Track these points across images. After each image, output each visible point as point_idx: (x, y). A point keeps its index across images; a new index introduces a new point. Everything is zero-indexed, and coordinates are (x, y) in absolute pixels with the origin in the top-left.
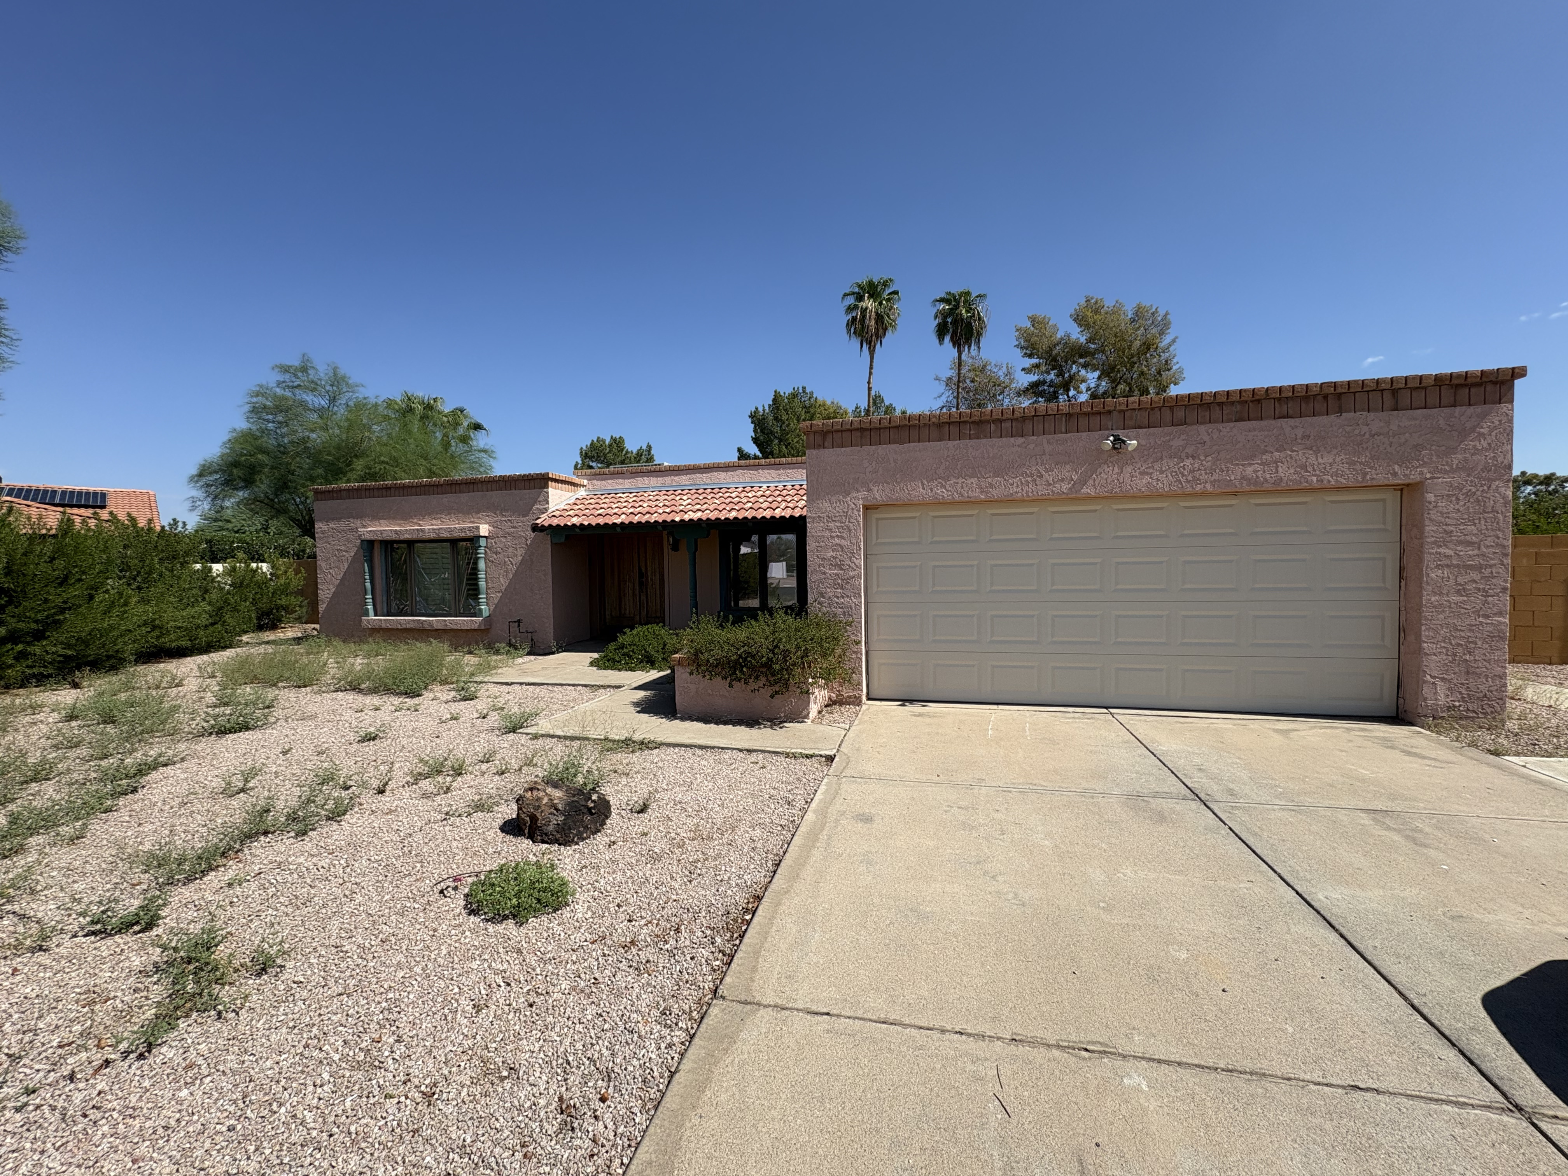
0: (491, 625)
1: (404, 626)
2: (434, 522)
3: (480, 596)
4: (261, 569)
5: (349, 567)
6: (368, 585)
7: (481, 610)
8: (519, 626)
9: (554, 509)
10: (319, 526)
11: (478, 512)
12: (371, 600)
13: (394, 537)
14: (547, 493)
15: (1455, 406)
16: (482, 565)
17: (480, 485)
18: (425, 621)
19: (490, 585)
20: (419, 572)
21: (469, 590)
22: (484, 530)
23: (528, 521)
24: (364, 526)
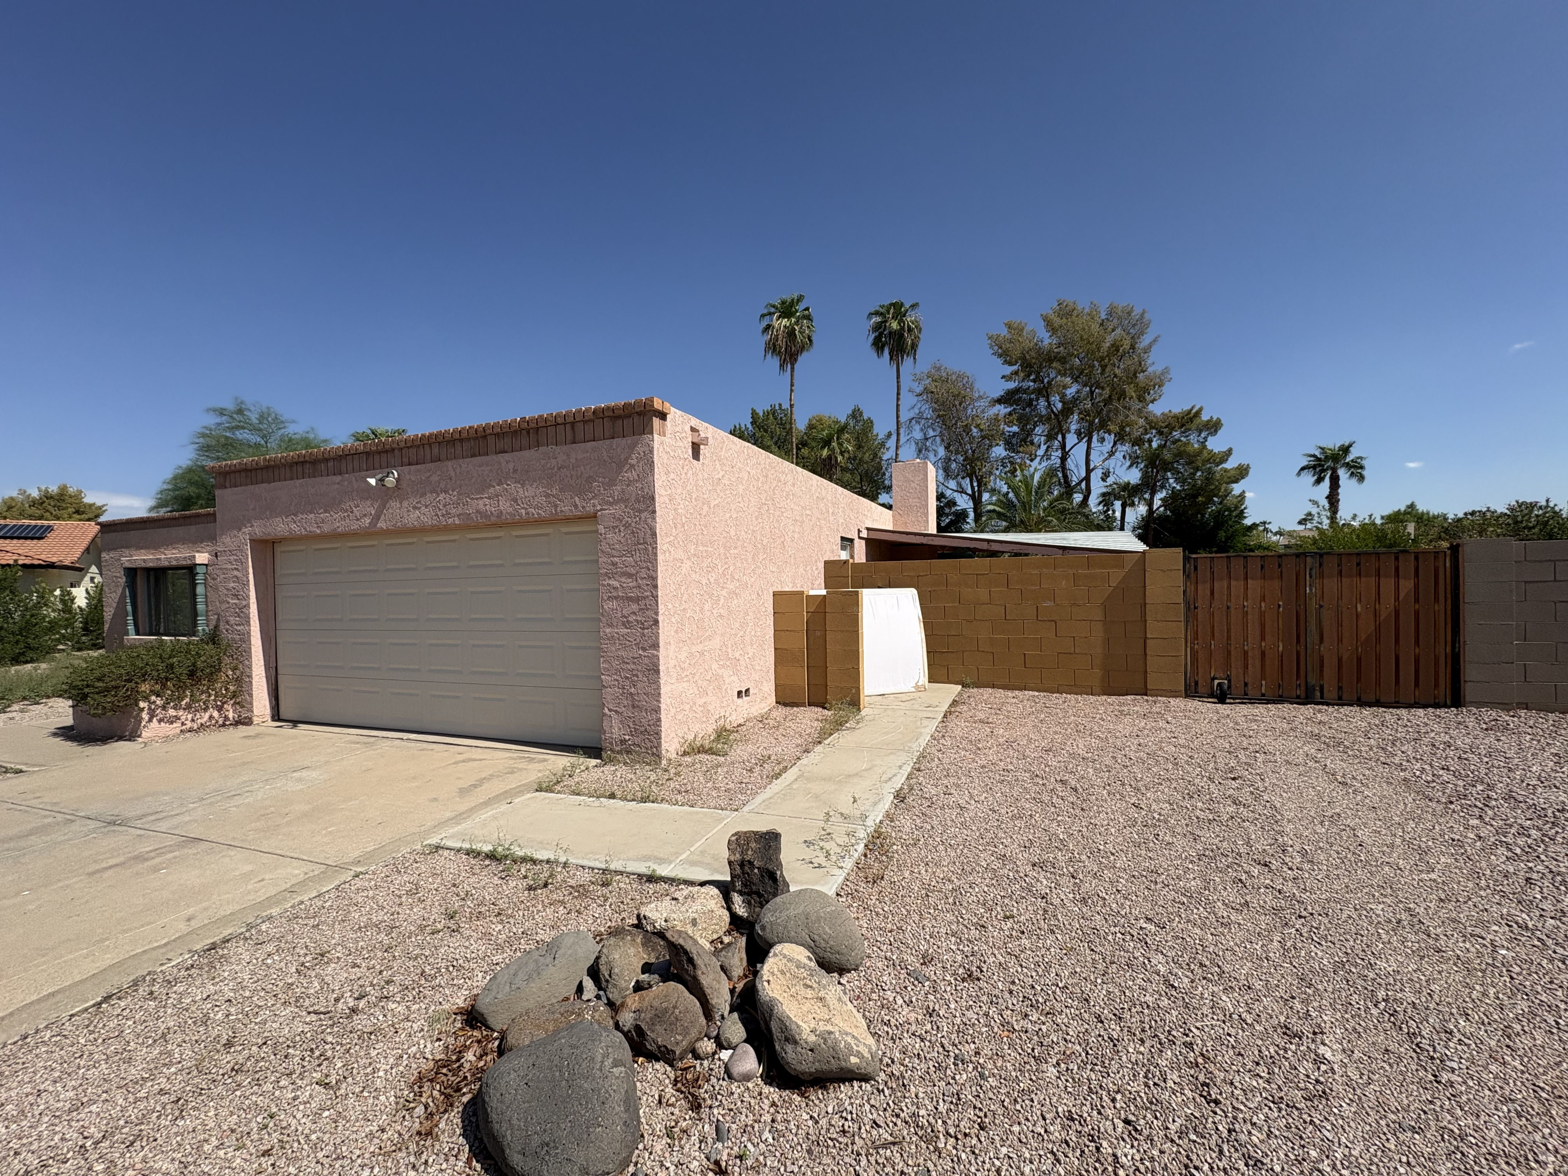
2: (174, 552)
6: (129, 608)
12: (132, 622)
15: (613, 438)
22: (202, 558)
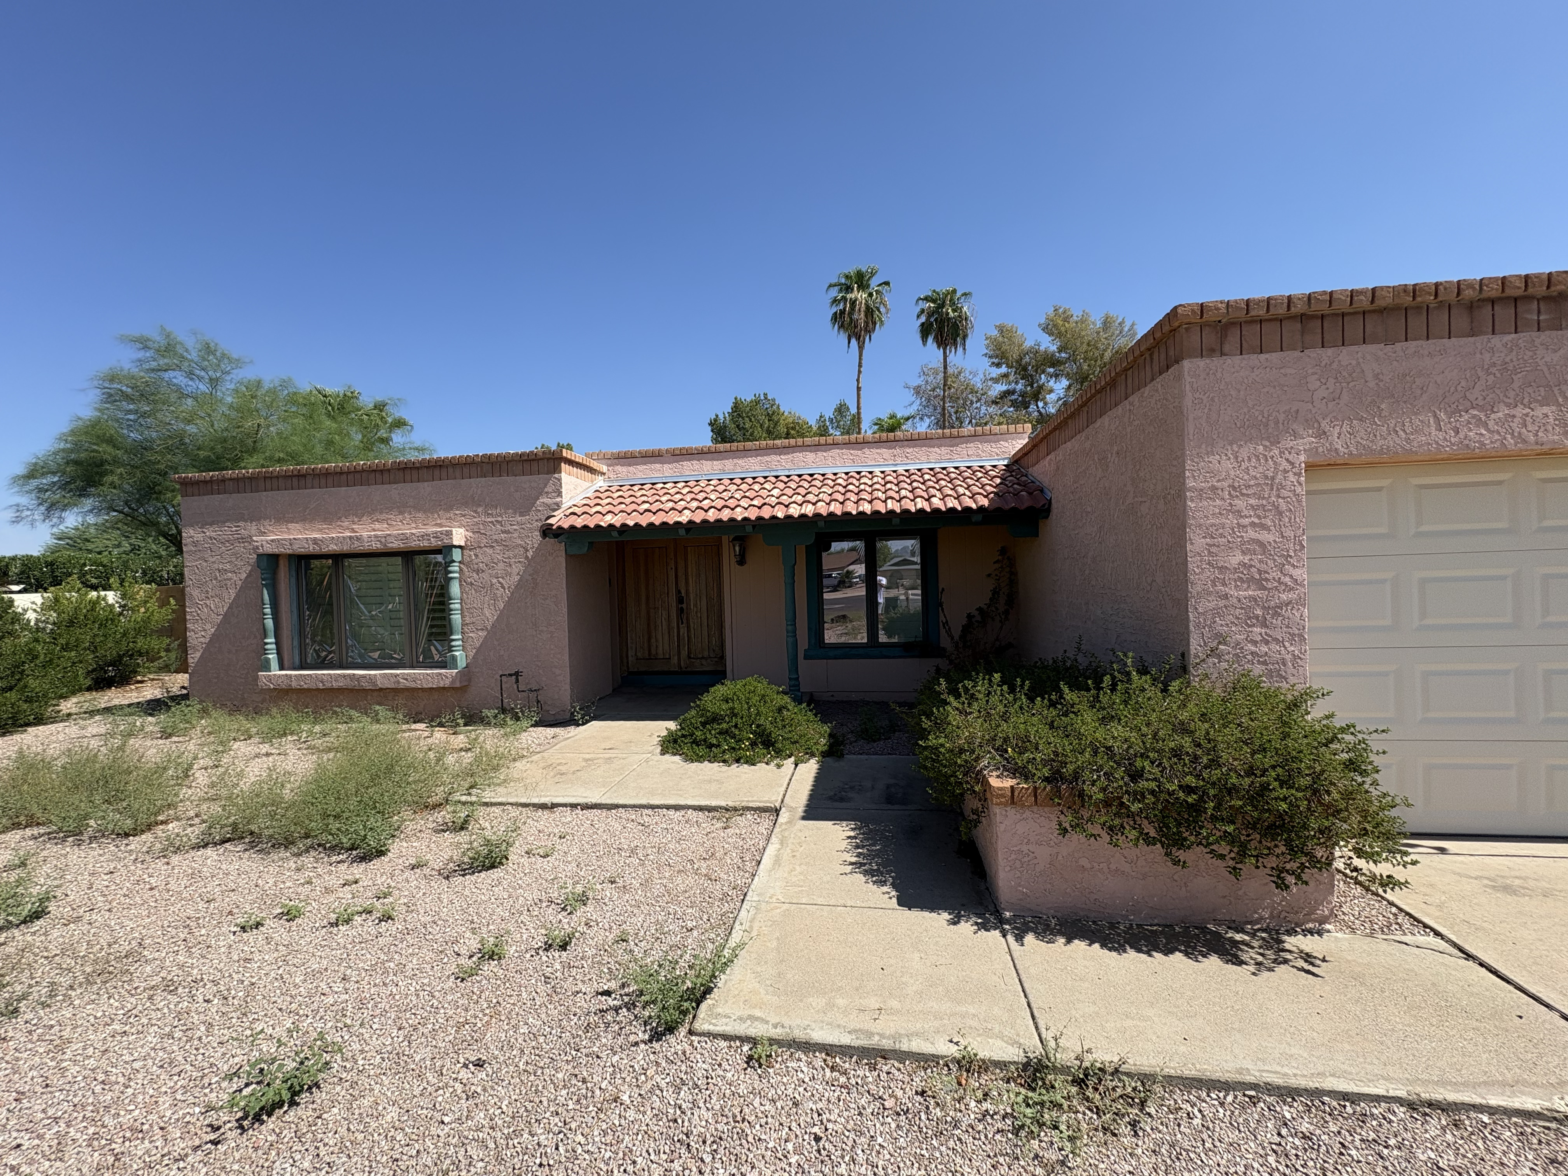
0: (470, 680)
1: (328, 685)
2: (377, 526)
3: (453, 637)
4: (104, 599)
5: (238, 596)
6: (269, 623)
7: (454, 658)
8: (517, 681)
9: (570, 504)
10: (189, 534)
11: (449, 509)
12: (274, 646)
13: (312, 549)
14: (560, 480)
16: (455, 589)
17: (451, 470)
18: (363, 676)
19: (468, 620)
20: (352, 601)
21: (432, 627)
22: (459, 536)
23: (534, 522)
24: (263, 534)
